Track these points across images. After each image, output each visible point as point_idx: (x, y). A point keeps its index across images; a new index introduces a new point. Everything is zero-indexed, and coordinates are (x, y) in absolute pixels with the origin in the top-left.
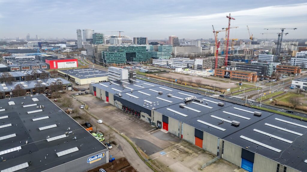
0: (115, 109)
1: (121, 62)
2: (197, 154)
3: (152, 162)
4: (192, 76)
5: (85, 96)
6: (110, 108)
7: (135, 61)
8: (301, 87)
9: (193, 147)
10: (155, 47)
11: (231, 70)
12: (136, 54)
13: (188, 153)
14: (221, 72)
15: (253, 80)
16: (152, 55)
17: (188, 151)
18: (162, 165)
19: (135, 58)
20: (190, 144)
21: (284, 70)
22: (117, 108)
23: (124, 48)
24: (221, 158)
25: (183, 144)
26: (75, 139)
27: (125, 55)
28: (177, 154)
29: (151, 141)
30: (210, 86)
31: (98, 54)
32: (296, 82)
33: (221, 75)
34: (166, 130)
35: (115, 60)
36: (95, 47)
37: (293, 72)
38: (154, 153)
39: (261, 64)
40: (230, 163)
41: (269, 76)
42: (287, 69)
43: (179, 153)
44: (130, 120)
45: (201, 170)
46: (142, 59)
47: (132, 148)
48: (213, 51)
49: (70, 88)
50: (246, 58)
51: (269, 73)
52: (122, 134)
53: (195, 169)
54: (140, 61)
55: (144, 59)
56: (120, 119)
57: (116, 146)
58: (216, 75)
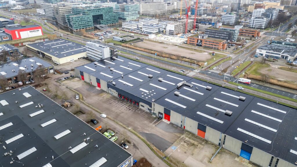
0: (110, 97)
1: (89, 26)
2: (202, 145)
3: (168, 159)
4: (167, 44)
5: (73, 81)
6: (105, 95)
7: (102, 23)
8: (264, 55)
9: (196, 137)
10: (121, 6)
11: (203, 39)
12: (102, 16)
13: (195, 145)
14: (194, 40)
15: (223, 48)
16: (119, 15)
17: (194, 143)
18: (178, 162)
19: (102, 21)
20: (193, 135)
21: (246, 33)
22: (112, 95)
23: (90, 10)
24: (222, 147)
25: (188, 135)
26: (96, 147)
27: (91, 17)
28: (186, 147)
29: (158, 134)
30: (187, 58)
31: (61, 17)
32: (260, 51)
33: (194, 43)
34: (168, 120)
35: (82, 25)
36: (56, 8)
37: (253, 35)
38: (166, 149)
39: (228, 30)
40: (230, 152)
41: (235, 41)
42: (249, 32)
43: (187, 146)
44: (130, 110)
45: (211, 162)
46: (109, 20)
47: (146, 145)
48: (176, 6)
49: (52, 71)
50: (212, 21)
51: (234, 38)
52: (130, 128)
53: (205, 162)
54: (108, 24)
55: (112, 21)
56: (121, 109)
57: (131, 144)
58: (189, 43)
